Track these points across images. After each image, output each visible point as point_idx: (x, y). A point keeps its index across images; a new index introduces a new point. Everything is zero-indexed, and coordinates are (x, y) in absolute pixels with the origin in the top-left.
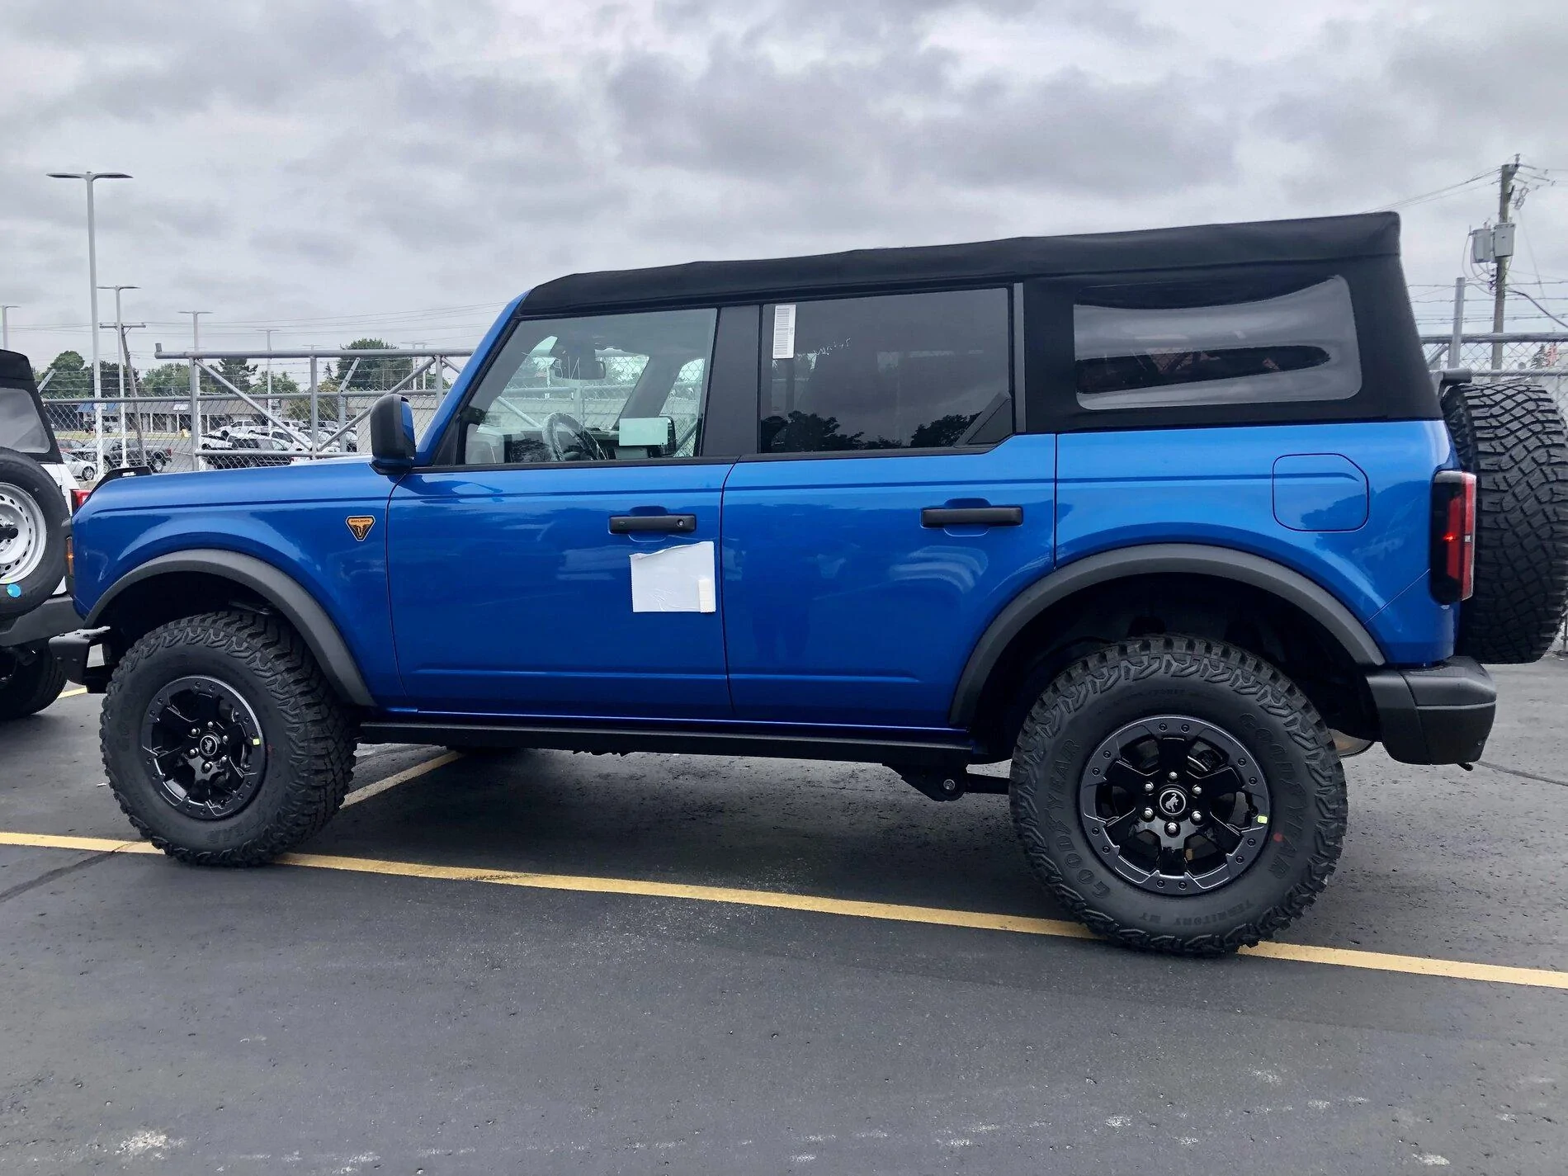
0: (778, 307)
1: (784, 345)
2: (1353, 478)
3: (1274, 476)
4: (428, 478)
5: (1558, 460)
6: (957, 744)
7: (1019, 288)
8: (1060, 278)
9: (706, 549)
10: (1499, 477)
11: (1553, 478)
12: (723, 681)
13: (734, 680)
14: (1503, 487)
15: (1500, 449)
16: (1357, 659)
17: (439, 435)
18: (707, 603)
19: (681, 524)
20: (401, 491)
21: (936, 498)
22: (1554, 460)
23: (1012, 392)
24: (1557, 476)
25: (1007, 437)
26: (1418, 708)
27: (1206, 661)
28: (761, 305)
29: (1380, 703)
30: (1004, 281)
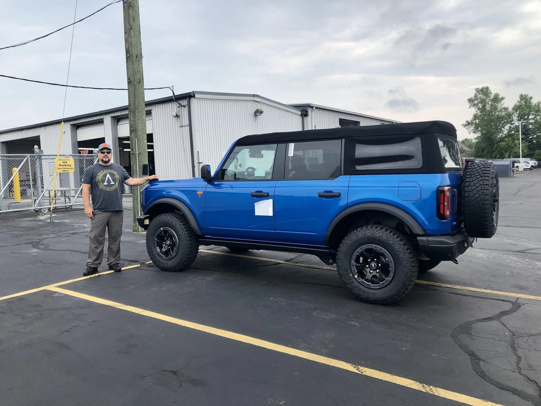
0: (290, 144)
1: (291, 153)
2: (417, 187)
3: (399, 187)
4: (216, 183)
5: (486, 184)
6: (327, 250)
7: (343, 140)
8: (353, 138)
9: (271, 201)
10: (469, 188)
11: (484, 188)
12: (274, 232)
13: (276, 232)
14: (471, 190)
15: (471, 180)
16: (414, 232)
17: (217, 173)
18: (271, 214)
19: (265, 195)
20: (209, 186)
21: (322, 190)
22: (484, 184)
23: (341, 165)
24: (485, 188)
25: (339, 176)
26: (430, 245)
27: (380, 231)
28: (287, 143)
29: (420, 244)
30: (341, 138)
